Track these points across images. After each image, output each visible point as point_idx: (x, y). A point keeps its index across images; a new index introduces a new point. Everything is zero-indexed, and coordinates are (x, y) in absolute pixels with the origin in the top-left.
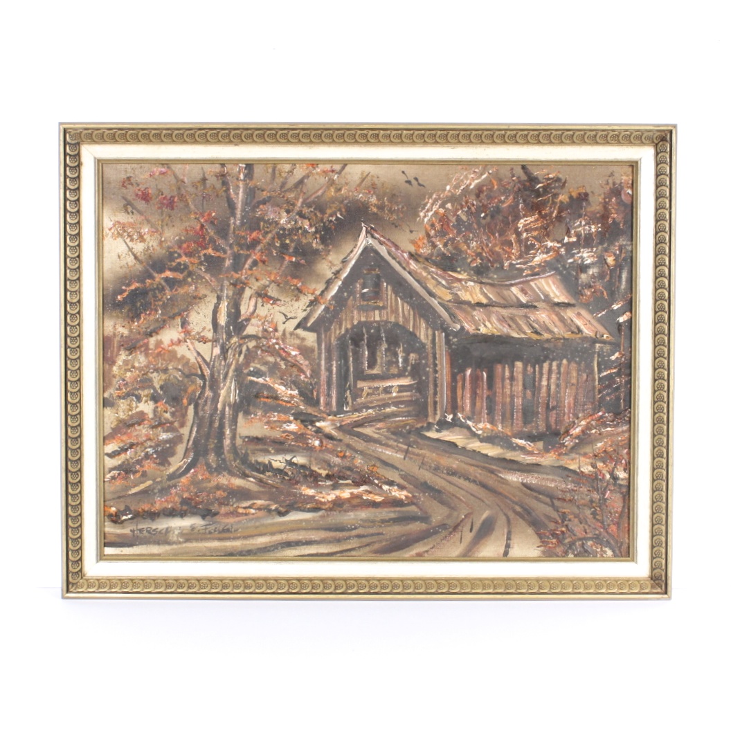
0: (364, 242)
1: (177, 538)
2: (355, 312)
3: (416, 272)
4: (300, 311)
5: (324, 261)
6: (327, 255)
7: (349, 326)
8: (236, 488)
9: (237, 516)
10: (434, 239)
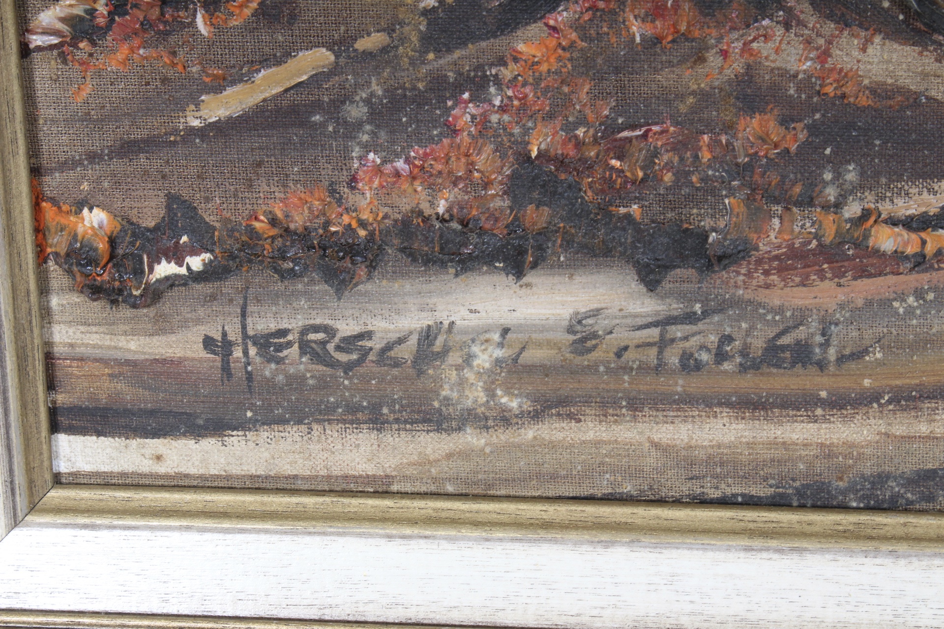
1: (491, 393)
8: (864, 101)
9: (862, 273)
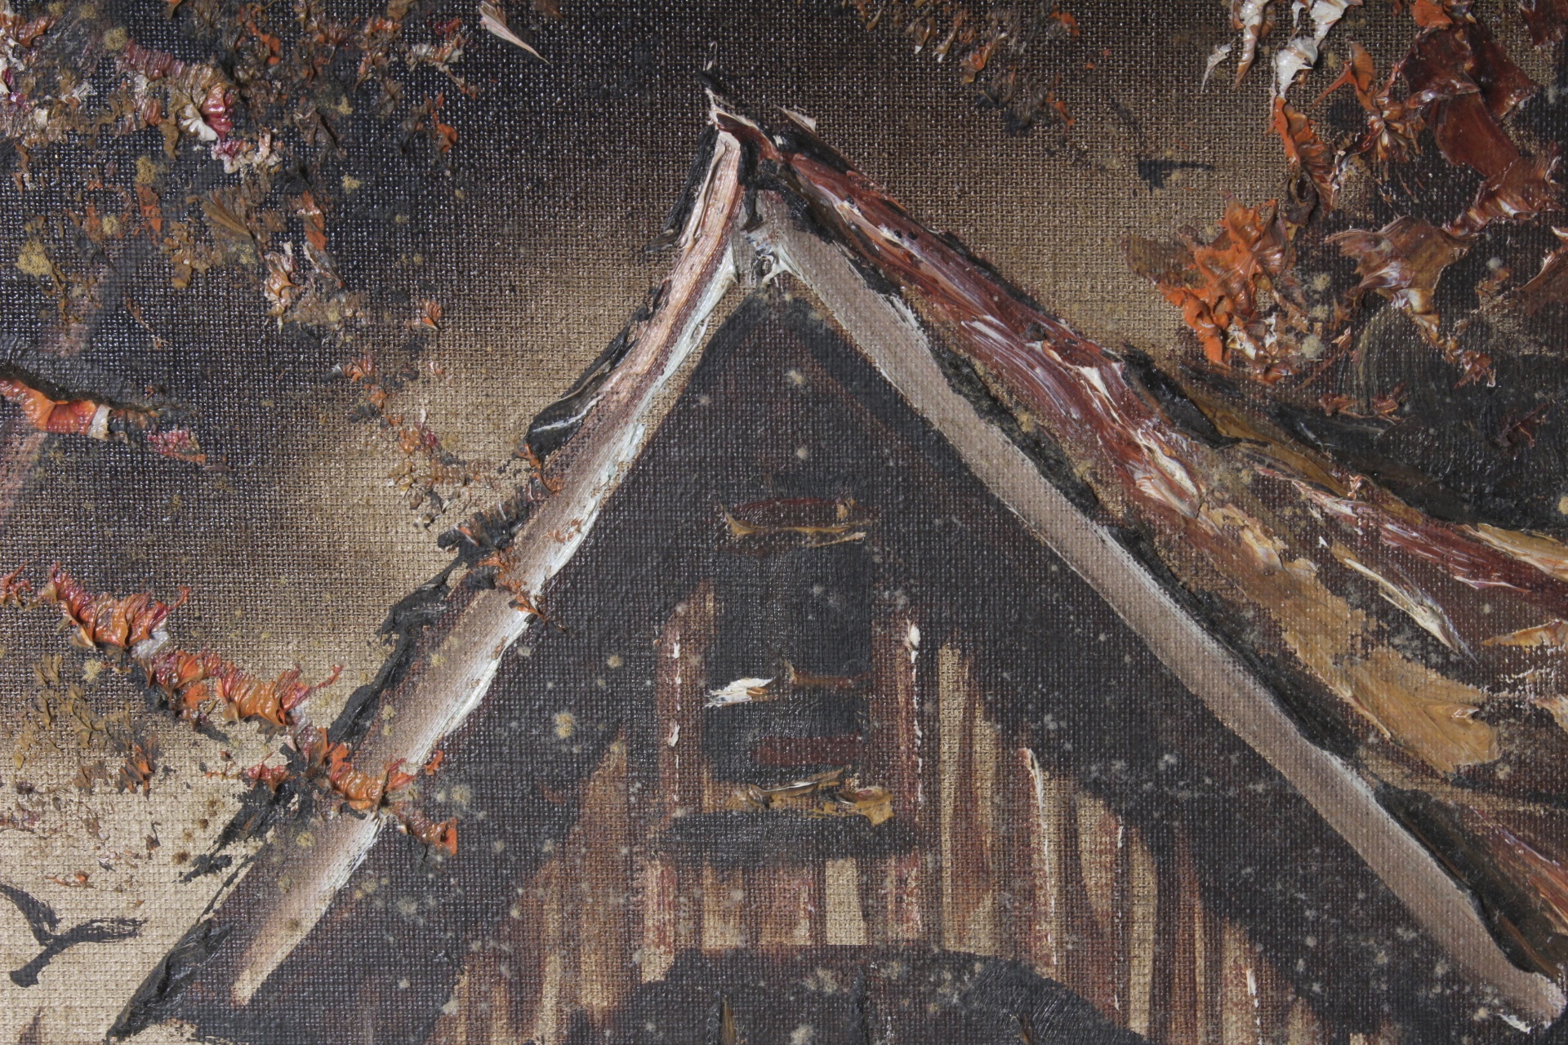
0: (727, 268)
2: (652, 877)
3: (1189, 529)
4: (164, 869)
5: (366, 434)
6: (393, 387)
7: (596, 998)
10: (1351, 242)
